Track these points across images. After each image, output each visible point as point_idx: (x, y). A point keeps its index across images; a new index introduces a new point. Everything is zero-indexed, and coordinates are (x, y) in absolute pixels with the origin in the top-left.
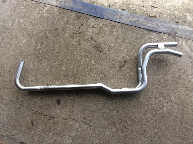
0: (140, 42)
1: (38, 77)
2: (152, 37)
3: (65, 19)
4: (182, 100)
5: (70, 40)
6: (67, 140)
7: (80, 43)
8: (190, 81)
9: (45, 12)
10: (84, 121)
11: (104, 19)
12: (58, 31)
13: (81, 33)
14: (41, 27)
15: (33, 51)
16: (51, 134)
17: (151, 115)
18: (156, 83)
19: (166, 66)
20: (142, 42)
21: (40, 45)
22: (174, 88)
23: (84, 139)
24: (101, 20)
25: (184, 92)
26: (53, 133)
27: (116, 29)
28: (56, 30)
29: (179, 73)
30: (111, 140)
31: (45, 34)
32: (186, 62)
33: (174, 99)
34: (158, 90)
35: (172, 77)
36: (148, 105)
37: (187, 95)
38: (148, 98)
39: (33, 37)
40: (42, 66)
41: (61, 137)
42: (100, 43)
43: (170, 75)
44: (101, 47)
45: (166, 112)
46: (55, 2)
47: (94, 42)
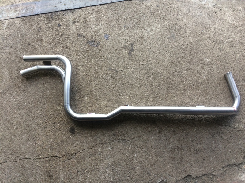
0: (137, 15)
1: (31, 112)
2: (149, 4)
3: (35, 28)
4: (217, 56)
5: (52, 49)
6: (106, 174)
7: (67, 47)
8: (215, 32)
9: (6, 30)
10: (116, 138)
11: (84, 7)
12: (32, 44)
13: (62, 35)
14: (8, 51)
15: (9, 83)
16: (80, 176)
17: (191, 91)
18: (178, 52)
19: (180, 29)
20: (140, 15)
21: (15, 72)
22: (201, 49)
23: (126, 161)
24: (80, 10)
25: (215, 48)
26: (83, 175)
27: (103, 12)
28: (29, 44)
29: (199, 29)
30: (160, 145)
31: (17, 56)
32: (200, 14)
33: (208, 60)
34: (185, 58)
35: (194, 37)
36: (182, 81)
37: (220, 48)
38: (179, 73)
39: (2, 66)
40: (30, 96)
41: (96, 174)
42: (92, 36)
43: (190, 36)
44: (95, 40)
45: (206, 79)
46: (13, 14)
47: (83, 38)
